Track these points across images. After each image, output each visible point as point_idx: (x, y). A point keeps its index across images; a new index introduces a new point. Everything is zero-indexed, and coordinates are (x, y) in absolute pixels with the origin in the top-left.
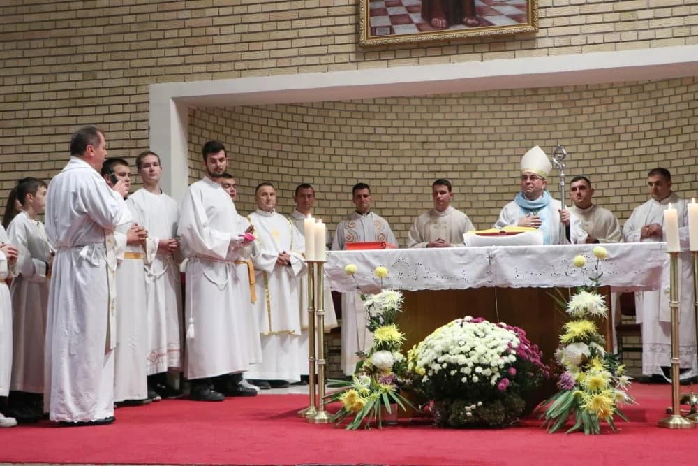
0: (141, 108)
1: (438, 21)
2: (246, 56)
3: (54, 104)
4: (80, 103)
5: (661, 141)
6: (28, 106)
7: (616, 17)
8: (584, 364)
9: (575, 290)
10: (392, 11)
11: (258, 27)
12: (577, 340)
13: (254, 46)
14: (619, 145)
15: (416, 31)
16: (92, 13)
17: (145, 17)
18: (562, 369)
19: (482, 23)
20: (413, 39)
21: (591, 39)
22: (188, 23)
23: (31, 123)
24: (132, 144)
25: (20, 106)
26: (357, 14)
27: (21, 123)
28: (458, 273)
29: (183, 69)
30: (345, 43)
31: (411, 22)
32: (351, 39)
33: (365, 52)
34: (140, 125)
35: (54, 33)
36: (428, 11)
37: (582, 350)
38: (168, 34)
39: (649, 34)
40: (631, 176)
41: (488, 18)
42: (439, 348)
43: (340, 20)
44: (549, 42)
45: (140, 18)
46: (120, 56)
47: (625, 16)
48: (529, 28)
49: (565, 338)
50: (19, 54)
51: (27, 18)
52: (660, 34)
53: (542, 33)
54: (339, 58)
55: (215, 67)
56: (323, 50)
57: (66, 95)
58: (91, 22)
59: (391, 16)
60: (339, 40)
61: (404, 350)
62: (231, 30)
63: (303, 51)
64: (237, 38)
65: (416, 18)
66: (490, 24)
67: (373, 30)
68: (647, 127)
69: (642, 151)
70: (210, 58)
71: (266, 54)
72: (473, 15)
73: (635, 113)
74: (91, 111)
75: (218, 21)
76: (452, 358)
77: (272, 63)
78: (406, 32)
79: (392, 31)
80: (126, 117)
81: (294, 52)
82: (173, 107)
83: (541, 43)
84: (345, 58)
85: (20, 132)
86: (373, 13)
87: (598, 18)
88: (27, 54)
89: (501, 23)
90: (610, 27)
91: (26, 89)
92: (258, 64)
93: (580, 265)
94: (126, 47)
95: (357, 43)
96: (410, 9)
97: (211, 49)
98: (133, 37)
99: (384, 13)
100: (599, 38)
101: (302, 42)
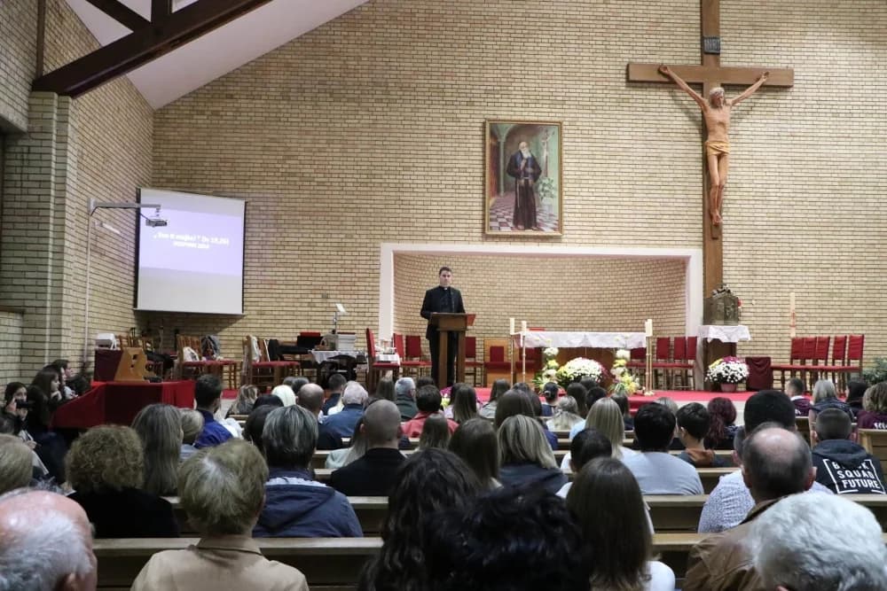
0: (376, 254)
1: (520, 227)
2: (429, 234)
3: (330, 249)
4: (344, 249)
5: (585, 278)
6: (316, 248)
7: (594, 233)
8: (622, 374)
9: (616, 349)
10: (500, 220)
11: (435, 221)
12: (620, 366)
13: (433, 229)
14: (564, 278)
15: (510, 230)
16: (351, 206)
17: (379, 210)
18: (614, 377)
19: (539, 230)
20: (509, 234)
21: (584, 241)
22: (401, 215)
23: (317, 257)
24: (371, 271)
25: (311, 248)
26: (484, 219)
27: (311, 257)
28: (572, 341)
29: (398, 237)
30: (477, 232)
31: (508, 226)
32: (480, 230)
33: (486, 237)
34: (375, 263)
35: (331, 214)
36: (516, 222)
37: (621, 370)
38: (391, 219)
39: (607, 241)
40: (570, 293)
41: (542, 228)
42: (577, 368)
43: (475, 221)
44: (566, 240)
45: (376, 210)
46: (365, 228)
47: (598, 233)
48: (559, 234)
49: (615, 366)
50: (311, 222)
51: (316, 205)
52: (611, 242)
53: (564, 236)
54: (474, 239)
55: (414, 238)
56: (467, 234)
57: (336, 245)
58: (350, 210)
59: (500, 223)
60: (474, 230)
61: (557, 369)
62: (422, 220)
63: (457, 234)
64: (425, 225)
65: (511, 224)
66: (542, 230)
67: (491, 228)
68: (578, 271)
69: (576, 282)
70: (411, 233)
71: (439, 234)
72: (536, 226)
73: (572, 263)
74: (349, 253)
75: (416, 216)
76: (583, 372)
77: (442, 238)
78: (506, 231)
79: (499, 229)
80: (368, 258)
81: (453, 234)
82: (392, 255)
83: (563, 240)
84: (477, 239)
85: (311, 261)
86: (491, 220)
87: (587, 232)
88: (316, 222)
89: (547, 231)
90: (591, 237)
91: (315, 240)
92: (435, 238)
93: (618, 340)
94: (369, 224)
95: (483, 232)
96: (508, 220)
97: (412, 229)
98: (372, 219)
99: (496, 220)
100: (587, 241)
101: (456, 230)
